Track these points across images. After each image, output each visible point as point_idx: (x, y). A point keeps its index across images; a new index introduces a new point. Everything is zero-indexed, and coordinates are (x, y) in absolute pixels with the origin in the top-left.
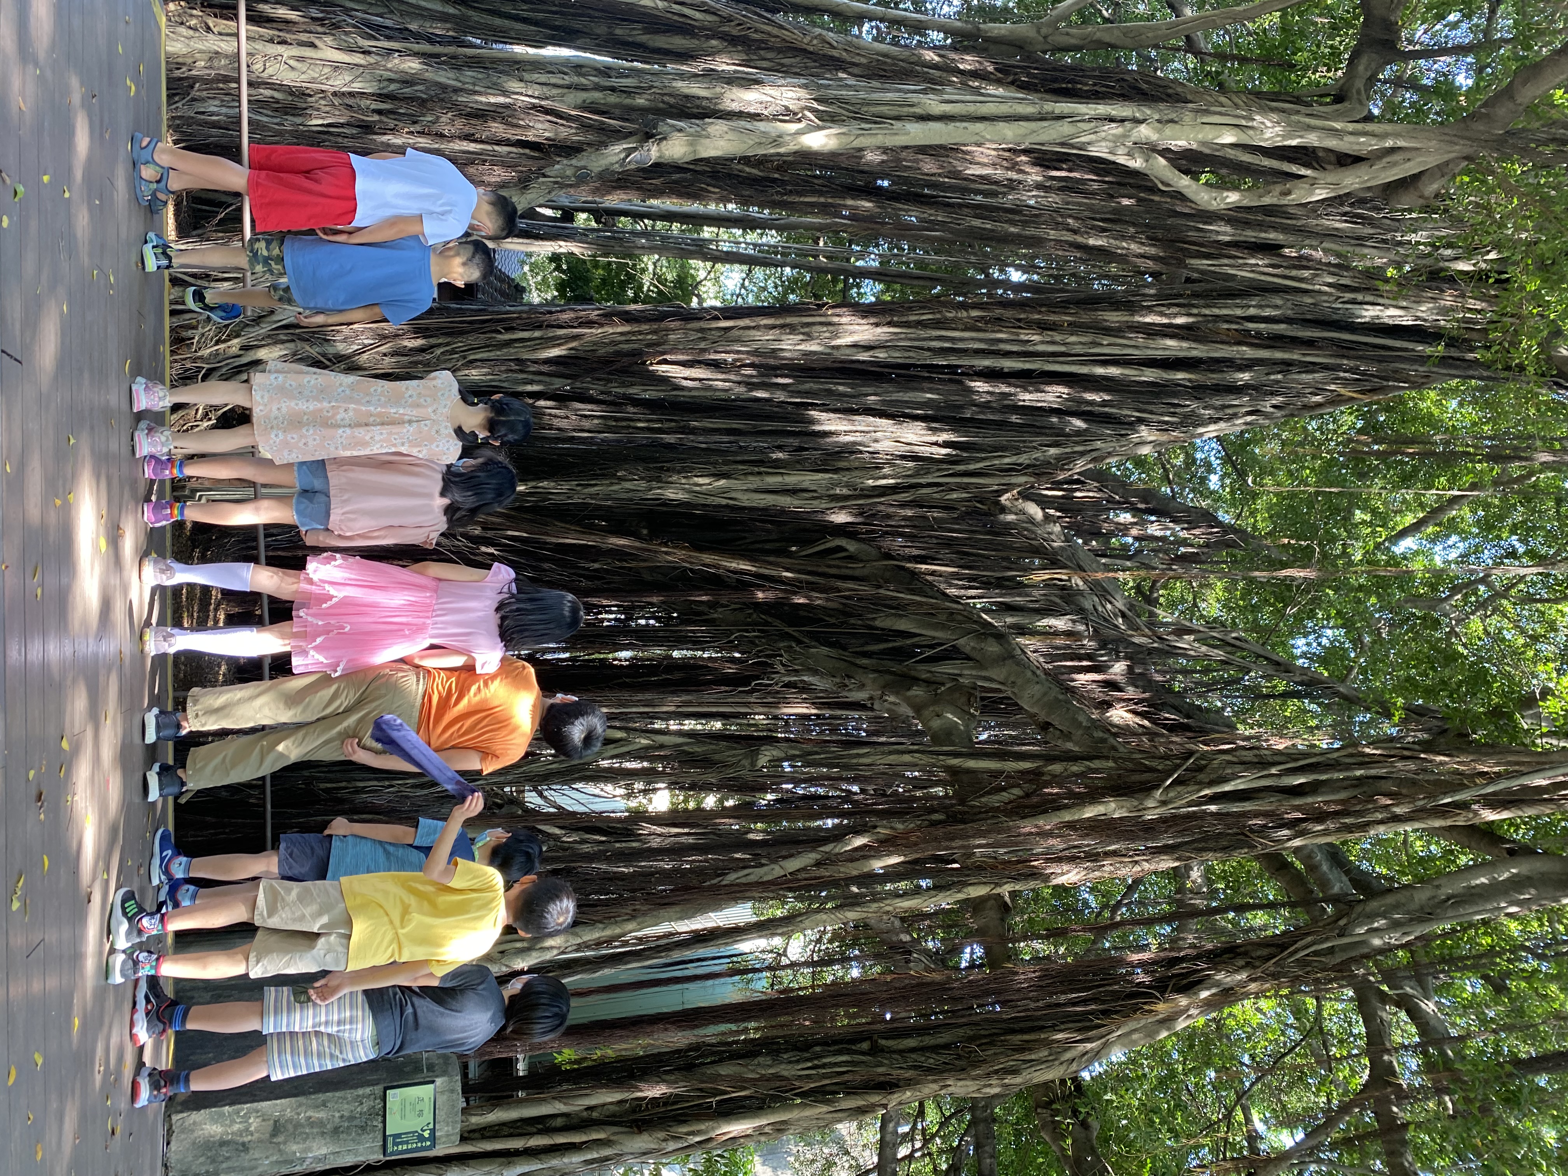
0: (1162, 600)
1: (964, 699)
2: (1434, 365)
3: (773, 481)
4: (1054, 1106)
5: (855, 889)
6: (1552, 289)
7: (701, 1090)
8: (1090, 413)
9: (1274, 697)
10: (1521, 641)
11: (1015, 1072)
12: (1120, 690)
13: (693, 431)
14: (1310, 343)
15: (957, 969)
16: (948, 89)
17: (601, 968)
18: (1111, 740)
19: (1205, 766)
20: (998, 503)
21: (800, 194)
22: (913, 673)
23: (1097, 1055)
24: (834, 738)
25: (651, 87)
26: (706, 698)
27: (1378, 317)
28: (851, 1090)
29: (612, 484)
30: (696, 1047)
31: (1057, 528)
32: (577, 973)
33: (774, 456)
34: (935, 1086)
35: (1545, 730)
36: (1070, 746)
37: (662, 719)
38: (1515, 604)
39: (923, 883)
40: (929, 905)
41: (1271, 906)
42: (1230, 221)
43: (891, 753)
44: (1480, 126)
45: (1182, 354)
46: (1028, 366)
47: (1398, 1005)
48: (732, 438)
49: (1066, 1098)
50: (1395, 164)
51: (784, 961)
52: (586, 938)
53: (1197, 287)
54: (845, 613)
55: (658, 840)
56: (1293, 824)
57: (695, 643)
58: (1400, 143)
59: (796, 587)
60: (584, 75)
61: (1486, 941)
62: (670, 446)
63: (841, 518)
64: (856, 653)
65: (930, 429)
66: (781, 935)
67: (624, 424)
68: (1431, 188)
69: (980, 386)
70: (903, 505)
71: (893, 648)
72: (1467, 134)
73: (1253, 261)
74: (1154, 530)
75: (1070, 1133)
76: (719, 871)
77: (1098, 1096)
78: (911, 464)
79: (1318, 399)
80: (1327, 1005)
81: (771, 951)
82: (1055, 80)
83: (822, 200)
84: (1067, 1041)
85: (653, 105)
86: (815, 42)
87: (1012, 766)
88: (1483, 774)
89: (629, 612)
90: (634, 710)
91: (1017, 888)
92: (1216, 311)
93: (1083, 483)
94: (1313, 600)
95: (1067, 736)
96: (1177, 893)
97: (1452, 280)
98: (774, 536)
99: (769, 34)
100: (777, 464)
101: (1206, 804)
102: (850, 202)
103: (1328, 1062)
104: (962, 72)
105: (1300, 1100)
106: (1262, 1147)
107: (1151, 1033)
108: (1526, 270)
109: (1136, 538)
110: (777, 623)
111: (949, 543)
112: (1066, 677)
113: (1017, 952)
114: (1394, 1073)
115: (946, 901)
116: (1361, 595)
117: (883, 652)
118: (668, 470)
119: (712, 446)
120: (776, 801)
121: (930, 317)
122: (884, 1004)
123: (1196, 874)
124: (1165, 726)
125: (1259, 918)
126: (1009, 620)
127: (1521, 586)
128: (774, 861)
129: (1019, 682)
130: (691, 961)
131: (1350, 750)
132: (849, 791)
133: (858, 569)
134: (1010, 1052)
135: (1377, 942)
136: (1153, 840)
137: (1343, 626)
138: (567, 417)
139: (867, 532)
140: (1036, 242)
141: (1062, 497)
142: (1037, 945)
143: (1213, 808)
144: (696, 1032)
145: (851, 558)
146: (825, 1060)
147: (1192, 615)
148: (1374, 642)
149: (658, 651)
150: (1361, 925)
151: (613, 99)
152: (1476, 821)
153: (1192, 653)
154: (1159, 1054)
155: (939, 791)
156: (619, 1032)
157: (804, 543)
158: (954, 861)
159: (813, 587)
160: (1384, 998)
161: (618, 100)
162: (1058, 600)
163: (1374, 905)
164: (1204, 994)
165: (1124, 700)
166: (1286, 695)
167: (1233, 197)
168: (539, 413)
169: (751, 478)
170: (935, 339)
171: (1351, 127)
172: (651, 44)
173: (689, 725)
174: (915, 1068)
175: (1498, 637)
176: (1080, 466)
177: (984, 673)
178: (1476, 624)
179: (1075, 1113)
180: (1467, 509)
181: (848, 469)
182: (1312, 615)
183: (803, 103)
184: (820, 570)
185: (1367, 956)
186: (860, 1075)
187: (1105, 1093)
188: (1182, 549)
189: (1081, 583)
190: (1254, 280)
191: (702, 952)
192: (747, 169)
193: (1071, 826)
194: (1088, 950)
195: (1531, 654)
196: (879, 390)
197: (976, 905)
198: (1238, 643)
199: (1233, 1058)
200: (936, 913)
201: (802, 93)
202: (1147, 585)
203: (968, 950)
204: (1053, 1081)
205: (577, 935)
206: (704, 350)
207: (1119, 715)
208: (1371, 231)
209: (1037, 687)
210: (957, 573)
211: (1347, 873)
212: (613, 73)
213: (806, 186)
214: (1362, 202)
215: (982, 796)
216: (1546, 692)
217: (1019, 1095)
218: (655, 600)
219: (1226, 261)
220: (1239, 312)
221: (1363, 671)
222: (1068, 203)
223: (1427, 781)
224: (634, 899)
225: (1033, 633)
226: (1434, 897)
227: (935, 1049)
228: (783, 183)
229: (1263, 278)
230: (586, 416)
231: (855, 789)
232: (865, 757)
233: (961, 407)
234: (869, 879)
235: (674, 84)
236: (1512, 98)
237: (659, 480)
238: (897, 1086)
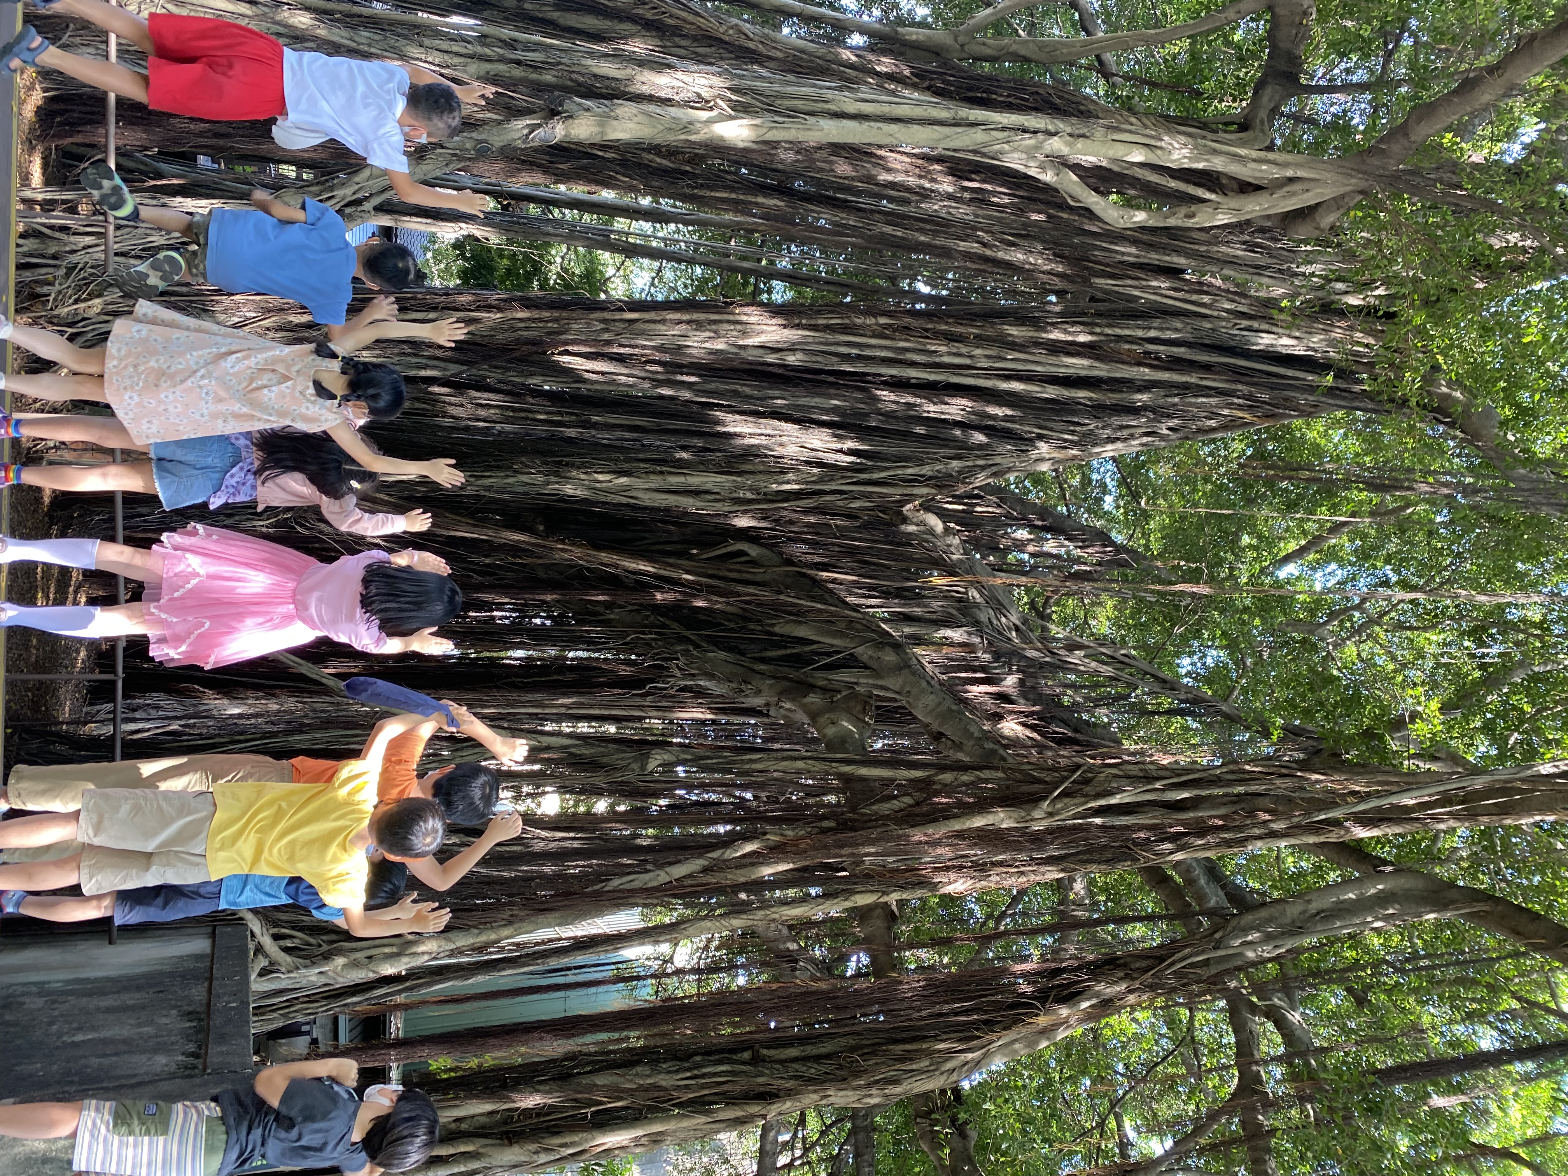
0: (1054, 616)
1: (859, 707)
2: (1323, 395)
3: (675, 481)
4: (933, 1116)
5: (743, 896)
6: (1436, 324)
7: (576, 1100)
8: (992, 428)
9: (1159, 713)
10: (1391, 667)
11: (896, 1082)
12: (1011, 702)
13: (595, 426)
14: (1207, 368)
15: (843, 977)
16: (864, 88)
17: (473, 975)
18: (1001, 752)
19: (1092, 779)
20: (900, 513)
21: (711, 188)
22: (810, 680)
23: (977, 1064)
24: (730, 743)
25: (559, 63)
26: (598, 699)
27: (1272, 345)
28: (731, 1100)
29: (507, 476)
30: (571, 1057)
31: (956, 541)
32: (449, 979)
33: (678, 456)
34: (815, 1097)
35: (1412, 751)
36: (961, 756)
37: (552, 721)
38: (1386, 631)
39: (813, 891)
40: (817, 913)
41: (1150, 918)
42: (1135, 242)
43: (784, 759)
44: (1375, 161)
45: (1083, 373)
46: (933, 377)
47: (1267, 1017)
48: (635, 435)
49: (945, 1108)
50: (1293, 194)
51: (670, 969)
52: (459, 944)
53: (1102, 306)
54: (744, 617)
55: (541, 844)
56: (1175, 838)
57: (589, 643)
58: (1300, 174)
59: (696, 589)
60: (487, 46)
61: (1350, 954)
62: (570, 440)
63: (743, 522)
64: (754, 658)
65: (835, 436)
66: (670, 941)
67: (523, 415)
68: (1328, 220)
69: (885, 395)
70: (807, 512)
71: (792, 655)
72: (1364, 168)
73: (1154, 283)
74: (1050, 546)
75: (948, 1143)
76: (601, 876)
77: (977, 1106)
78: (815, 470)
79: (1213, 423)
80: (1199, 1015)
81: (657, 958)
82: (970, 89)
83: (734, 196)
84: (949, 1051)
85: (560, 82)
86: (731, 32)
87: (904, 774)
88: (1353, 793)
89: (523, 610)
90: (522, 711)
91: (904, 896)
92: (1119, 331)
93: (981, 498)
94: (1201, 619)
95: (959, 746)
96: (1060, 904)
97: (1342, 313)
98: (675, 539)
99: (685, 20)
100: (681, 464)
101: (1092, 816)
102: (761, 200)
103: (1199, 1073)
104: (878, 74)
105: (1170, 1107)
106: (1133, 1153)
107: (1032, 1043)
108: (1412, 305)
109: (1032, 555)
110: (675, 625)
111: (851, 552)
112: (960, 688)
113: (902, 961)
114: (1261, 1082)
115: (835, 909)
116: (1245, 617)
117: (781, 658)
118: (567, 465)
119: (616, 443)
120: (669, 806)
121: (838, 321)
122: (770, 1012)
123: (1079, 886)
124: (1053, 740)
125: (1138, 930)
126: (907, 630)
127: (1393, 614)
128: (660, 866)
129: (915, 691)
130: (569, 969)
131: (1231, 767)
132: (743, 799)
133: (759, 574)
134: (891, 1062)
135: (1251, 955)
136: (1038, 850)
137: (1225, 647)
138: (462, 405)
139: (770, 538)
140: (946, 253)
141: (963, 511)
142: (922, 953)
143: (1098, 821)
144: (571, 1042)
145: (753, 562)
146: (705, 1070)
147: (1083, 632)
148: (1255, 664)
149: (553, 652)
150: (1237, 937)
151: (518, 72)
152: (1346, 838)
153: (1082, 668)
154: (1037, 1063)
155: (832, 798)
156: (492, 1041)
157: (704, 545)
158: (844, 870)
159: (711, 590)
160: (1254, 1009)
161: (523, 74)
162: (955, 612)
163: (1248, 918)
164: (1085, 1005)
165: (1015, 713)
166: (1170, 712)
167: (1140, 217)
168: (434, 400)
169: (653, 477)
170: (843, 344)
171: (1254, 154)
172: (561, 21)
173: (583, 728)
174: (796, 1078)
175: (1369, 662)
176: (981, 479)
177: (880, 682)
178: (1351, 650)
179: (954, 1120)
180: (1345, 538)
181: (752, 473)
182: (1198, 635)
183: (715, 92)
184: (721, 574)
185: (1239, 969)
186: (741, 1085)
187: (984, 1102)
188: (1076, 567)
189: (977, 595)
190: (1155, 302)
191: (580, 959)
192: (658, 160)
193: (960, 835)
194: (972, 960)
195: (1400, 679)
196: (786, 394)
197: (862, 914)
198: (1126, 660)
199: (1108, 1067)
200: (824, 921)
201: (717, 81)
202: (1040, 601)
203: (854, 958)
204: (933, 1091)
205: (449, 940)
206: (608, 343)
207: (1011, 727)
208: (1270, 261)
209: (931, 697)
210: (858, 582)
211: (1223, 887)
212: (519, 46)
213: (717, 179)
214: (1262, 230)
215: (873, 804)
216: (1415, 716)
217: (900, 1104)
218: (548, 598)
219: (1129, 282)
220: (1140, 333)
221: (1244, 691)
222: (977, 216)
223: (1302, 799)
224: (512, 904)
225: (929, 643)
226: (1305, 911)
227: (818, 1059)
228: (694, 176)
229: (1165, 301)
230: (481, 405)
231: (749, 796)
232: (758, 763)
233: (867, 415)
234: (757, 886)
235: (583, 62)
236: (1406, 135)
237: (557, 474)
238: (777, 1096)
